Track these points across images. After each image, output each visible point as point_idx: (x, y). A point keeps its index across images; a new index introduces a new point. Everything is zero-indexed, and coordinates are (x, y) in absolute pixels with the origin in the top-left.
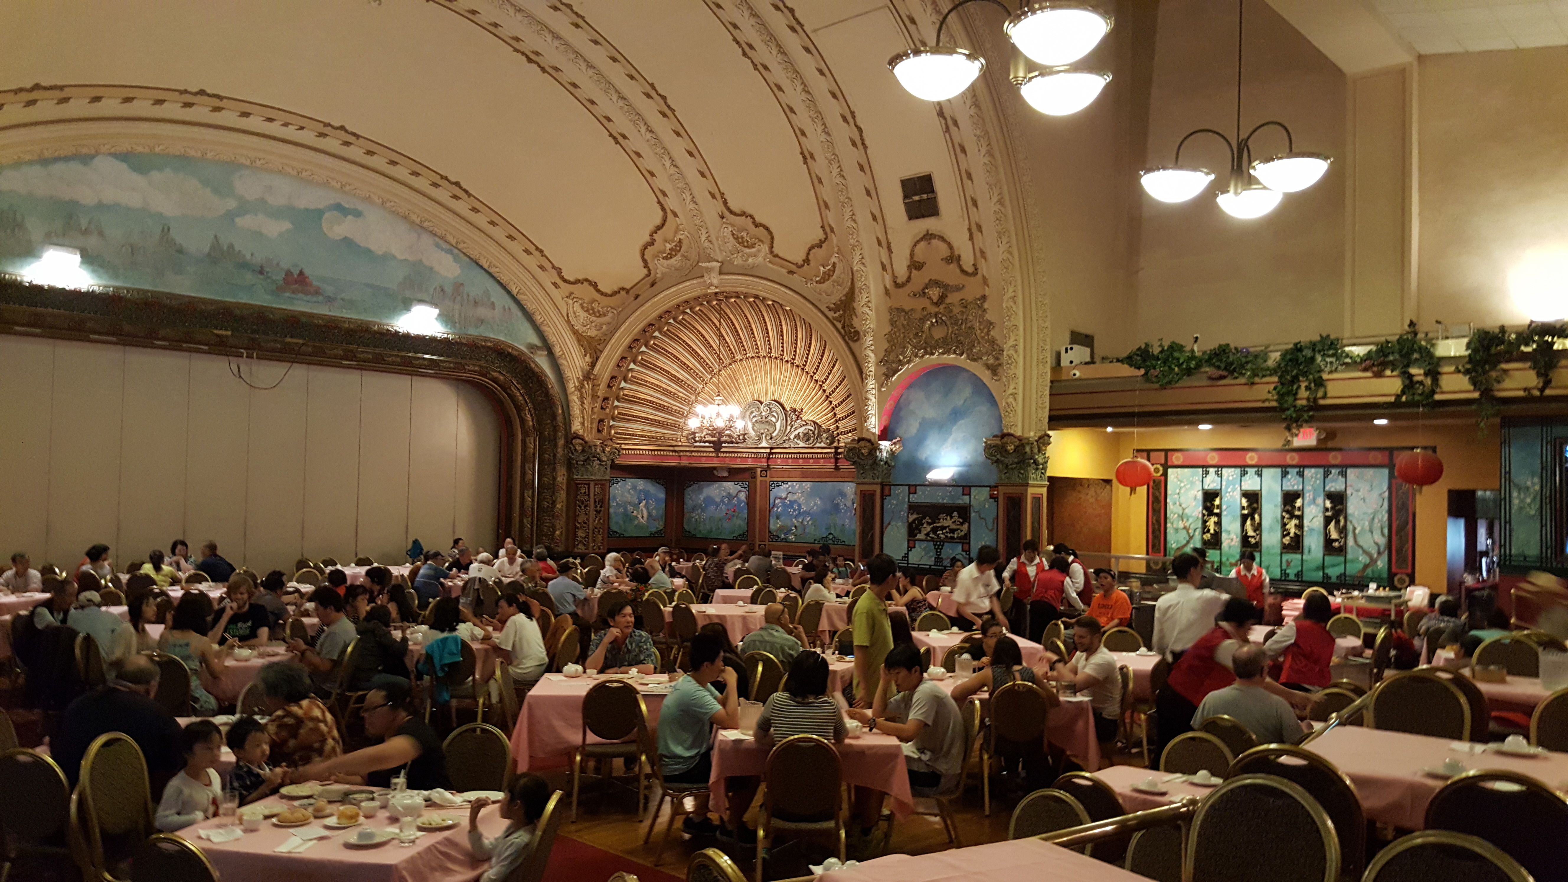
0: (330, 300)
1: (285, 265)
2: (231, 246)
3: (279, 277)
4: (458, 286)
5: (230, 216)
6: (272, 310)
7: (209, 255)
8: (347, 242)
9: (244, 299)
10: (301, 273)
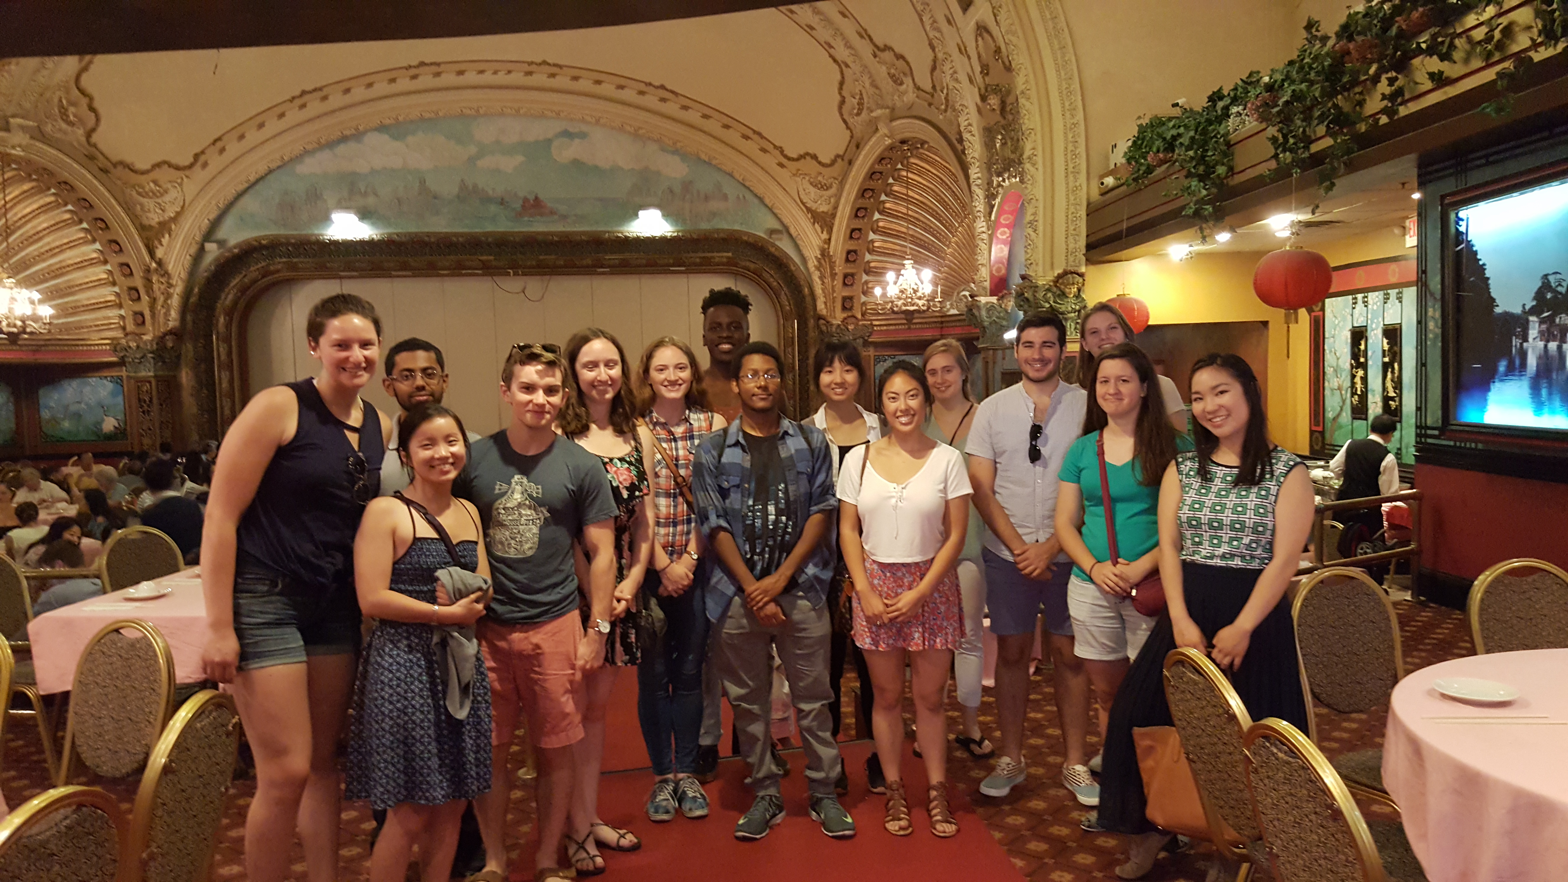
0: (564, 217)
1: (521, 194)
2: (475, 186)
3: (518, 205)
4: (687, 186)
5: (472, 160)
6: (512, 234)
7: (458, 197)
8: (576, 163)
9: (490, 228)
10: (536, 198)
